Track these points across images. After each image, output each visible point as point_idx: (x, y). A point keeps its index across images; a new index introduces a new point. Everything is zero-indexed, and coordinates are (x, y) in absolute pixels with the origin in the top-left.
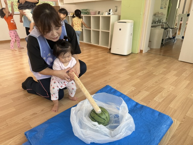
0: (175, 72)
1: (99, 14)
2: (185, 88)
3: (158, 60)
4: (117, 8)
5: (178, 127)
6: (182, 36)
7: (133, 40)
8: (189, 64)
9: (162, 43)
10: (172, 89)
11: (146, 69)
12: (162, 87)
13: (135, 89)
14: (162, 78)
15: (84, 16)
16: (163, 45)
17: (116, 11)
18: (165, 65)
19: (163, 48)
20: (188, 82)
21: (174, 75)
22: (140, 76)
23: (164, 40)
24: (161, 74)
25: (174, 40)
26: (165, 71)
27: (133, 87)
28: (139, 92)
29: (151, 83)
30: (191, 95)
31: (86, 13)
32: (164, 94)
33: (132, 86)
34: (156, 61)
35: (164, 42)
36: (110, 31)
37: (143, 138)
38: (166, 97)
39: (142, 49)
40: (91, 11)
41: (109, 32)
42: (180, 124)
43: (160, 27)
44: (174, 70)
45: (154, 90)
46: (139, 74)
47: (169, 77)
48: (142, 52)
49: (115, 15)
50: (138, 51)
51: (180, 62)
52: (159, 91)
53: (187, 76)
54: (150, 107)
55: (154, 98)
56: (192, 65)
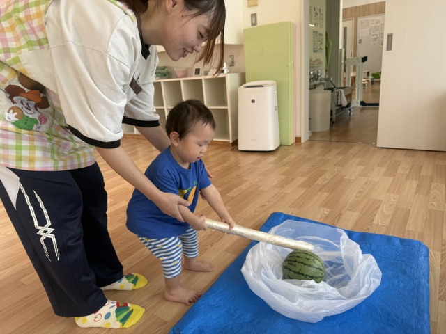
0: (383, 169)
1: (199, 74)
2: (416, 193)
3: (338, 151)
4: (233, 59)
5: (441, 261)
6: (359, 101)
7: (280, 119)
8: (398, 151)
9: (331, 119)
10: (394, 199)
11: (326, 171)
12: (375, 200)
13: (329, 210)
14: (366, 183)
15: (164, 82)
16: (334, 123)
17: (232, 64)
18: (359, 159)
19: (334, 128)
20: (415, 183)
21: (383, 175)
22: (324, 186)
23: (334, 112)
24: (359, 175)
25: (350, 110)
26: (363, 170)
27: (323, 209)
28: (340, 215)
29: (351, 195)
30: (432, 204)
31: (165, 75)
32: (386, 210)
33: (319, 206)
34: (337, 154)
35: (334, 116)
36: (229, 107)
37: (402, 285)
38: (393, 215)
39: (299, 136)
40: (175, 70)
41: (227, 110)
42: (442, 255)
43: (322, 87)
44: (378, 166)
45: (364, 208)
46: (320, 182)
47: (377, 180)
48: (300, 141)
49: (233, 73)
50: (292, 141)
51: (381, 150)
52: (374, 207)
53: (407, 172)
54: (377, 233)
55: (373, 221)
56: (405, 151)
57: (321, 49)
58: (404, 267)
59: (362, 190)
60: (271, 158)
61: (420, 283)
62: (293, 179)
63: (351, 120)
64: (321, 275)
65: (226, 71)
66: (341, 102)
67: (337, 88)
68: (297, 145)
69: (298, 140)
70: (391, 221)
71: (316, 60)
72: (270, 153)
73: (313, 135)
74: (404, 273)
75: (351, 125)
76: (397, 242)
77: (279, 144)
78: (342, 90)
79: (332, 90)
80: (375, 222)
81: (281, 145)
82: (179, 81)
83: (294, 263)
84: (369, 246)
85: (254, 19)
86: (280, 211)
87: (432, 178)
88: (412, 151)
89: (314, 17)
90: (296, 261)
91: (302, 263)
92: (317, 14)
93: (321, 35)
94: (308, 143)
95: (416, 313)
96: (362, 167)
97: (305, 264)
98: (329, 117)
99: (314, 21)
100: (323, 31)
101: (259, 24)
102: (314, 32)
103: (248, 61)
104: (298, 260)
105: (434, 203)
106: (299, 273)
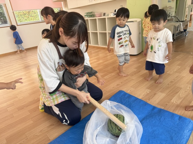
1: (105, 15)
10: (190, 88)
12: (178, 87)
14: (177, 77)
15: (90, 19)
16: (174, 40)
18: (179, 62)
22: (154, 76)
23: (175, 35)
25: (186, 33)
27: (147, 90)
28: (155, 94)
29: (166, 83)
32: (182, 94)
33: (146, 88)
35: (175, 37)
38: (184, 98)
45: (170, 91)
47: (184, 76)
52: (176, 91)
54: (168, 110)
58: (173, 135)
59: (173, 81)
62: (140, 71)
63: (186, 39)
70: (182, 101)
71: (169, 7)
72: (135, 56)
74: (172, 139)
75: (186, 41)
76: (177, 118)
77: (141, 51)
78: (181, 23)
80: (172, 101)
82: (96, 19)
84: (160, 117)
86: (123, 90)
96: (179, 67)
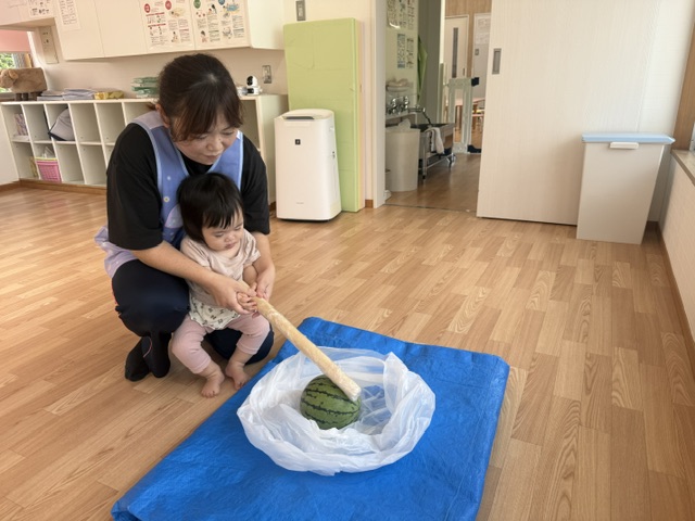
0: (478, 250)
2: (514, 286)
3: (422, 222)
4: (270, 71)
5: (526, 384)
6: (466, 146)
7: (339, 170)
8: (505, 223)
9: (420, 172)
10: (483, 293)
11: (399, 253)
12: (456, 296)
13: (390, 312)
14: (450, 271)
16: (424, 177)
17: (268, 80)
18: (447, 235)
19: (424, 186)
20: (517, 270)
21: (477, 259)
22: (392, 275)
23: (424, 163)
24: (444, 259)
25: (450, 158)
26: (450, 252)
27: (383, 310)
28: (404, 318)
29: (425, 288)
30: (533, 302)
32: (468, 311)
33: (378, 306)
34: (420, 227)
35: (425, 168)
36: (262, 149)
38: (477, 319)
39: (369, 198)
42: (529, 376)
43: (408, 123)
44: (472, 246)
45: (439, 307)
46: (386, 269)
47: (466, 267)
48: (372, 207)
49: (268, 94)
50: (359, 205)
51: (482, 221)
52: (454, 306)
53: (510, 254)
55: (447, 327)
56: (515, 223)
57: (410, 62)
58: (469, 394)
59: (442, 281)
60: (326, 232)
61: (485, 416)
62: (350, 265)
63: (452, 174)
64: (351, 410)
65: (256, 91)
66: (435, 147)
67: (433, 126)
68: (367, 212)
69: (369, 204)
70: (472, 327)
71: (402, 80)
72: (325, 224)
73: (393, 197)
74: (468, 402)
75: (452, 181)
76: (468, 359)
77: (340, 210)
78: (438, 129)
79: (423, 128)
80: (450, 329)
81: (342, 212)
83: (314, 394)
85: (301, 9)
87: (541, 263)
88: (524, 224)
89: (399, 12)
90: (317, 391)
91: (325, 393)
92: (403, 6)
93: (410, 40)
94: (384, 209)
95: (469, 460)
96: (450, 247)
97: (329, 395)
98: (416, 169)
99: (399, 19)
100: (413, 34)
101: (309, 17)
102: (399, 35)
103: (292, 76)
104: (321, 388)
105: (536, 299)
106: (320, 408)
